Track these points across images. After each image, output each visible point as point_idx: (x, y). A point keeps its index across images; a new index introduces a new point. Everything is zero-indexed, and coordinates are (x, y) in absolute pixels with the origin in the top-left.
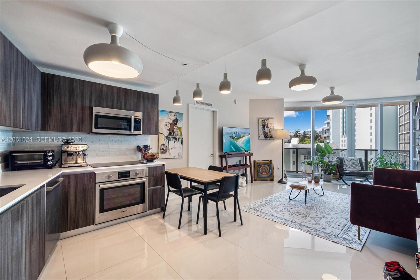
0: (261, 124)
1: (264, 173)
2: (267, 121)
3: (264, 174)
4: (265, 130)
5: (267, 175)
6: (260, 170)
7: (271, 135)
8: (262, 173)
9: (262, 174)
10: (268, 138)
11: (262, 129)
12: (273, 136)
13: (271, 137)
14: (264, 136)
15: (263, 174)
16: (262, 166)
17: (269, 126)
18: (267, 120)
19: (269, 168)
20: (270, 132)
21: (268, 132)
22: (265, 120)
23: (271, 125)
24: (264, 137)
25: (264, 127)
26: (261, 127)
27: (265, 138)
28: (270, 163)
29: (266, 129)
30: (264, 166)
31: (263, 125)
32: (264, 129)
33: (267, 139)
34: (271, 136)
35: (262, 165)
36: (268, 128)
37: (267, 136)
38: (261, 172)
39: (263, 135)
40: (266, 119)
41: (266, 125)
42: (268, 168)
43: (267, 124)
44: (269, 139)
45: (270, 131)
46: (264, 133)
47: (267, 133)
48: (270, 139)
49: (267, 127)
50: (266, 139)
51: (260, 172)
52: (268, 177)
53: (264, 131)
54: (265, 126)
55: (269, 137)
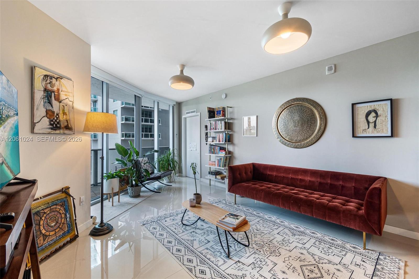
0: (39, 85)
1: (52, 231)
2: (57, 83)
3: (54, 232)
4: (52, 106)
5: (61, 233)
6: (42, 228)
7: (67, 120)
8: (47, 233)
9: (46, 236)
10: (59, 128)
11: (45, 103)
12: (71, 124)
13: (68, 128)
14: (48, 123)
15: (51, 233)
16: (45, 213)
17: (62, 97)
18: (57, 79)
19: (65, 209)
20: (64, 113)
21: (61, 112)
22: (51, 77)
23: (66, 95)
24: (50, 126)
25: (51, 97)
26: (39, 94)
27: (52, 129)
28: (64, 195)
29: (55, 103)
30: (52, 211)
31: (46, 90)
32: (50, 103)
33: (58, 132)
34: (66, 124)
35: (46, 211)
36: (60, 102)
37: (58, 123)
38: (44, 231)
39: (46, 120)
40: (56, 76)
41: (54, 92)
42: (62, 211)
43: (58, 90)
44: (62, 131)
45: (63, 110)
46: (49, 114)
47: (57, 114)
48: (64, 134)
49: (58, 99)
50: (54, 132)
51: (41, 233)
52: (64, 235)
53: (50, 108)
54: (53, 94)
55: (62, 126)
